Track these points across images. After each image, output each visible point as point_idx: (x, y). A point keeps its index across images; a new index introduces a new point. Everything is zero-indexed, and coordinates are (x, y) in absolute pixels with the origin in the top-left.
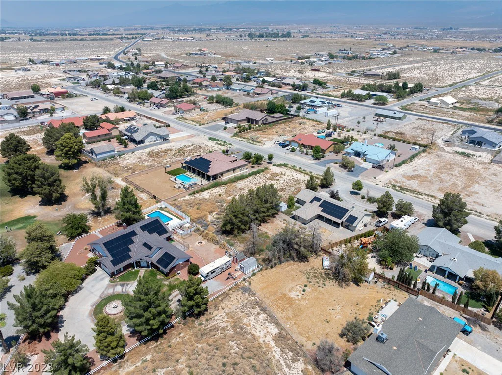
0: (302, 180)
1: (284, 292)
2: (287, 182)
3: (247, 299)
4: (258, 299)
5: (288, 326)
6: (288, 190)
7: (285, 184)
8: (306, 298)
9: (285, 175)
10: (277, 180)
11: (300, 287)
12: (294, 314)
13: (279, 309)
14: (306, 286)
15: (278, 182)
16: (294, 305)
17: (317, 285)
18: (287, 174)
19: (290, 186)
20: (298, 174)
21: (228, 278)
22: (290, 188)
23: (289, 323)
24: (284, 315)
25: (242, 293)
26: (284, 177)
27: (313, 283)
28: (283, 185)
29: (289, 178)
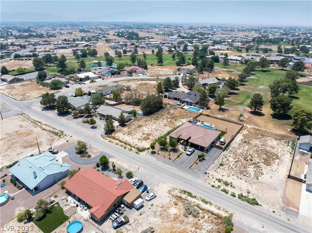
0: (126, 135)
2: (137, 132)
6: (136, 126)
7: (138, 131)
9: (139, 139)
10: (144, 134)
15: (143, 132)
18: (137, 140)
19: (135, 129)
20: (128, 140)
22: (135, 128)
26: (139, 137)
28: (140, 130)
29: (136, 136)
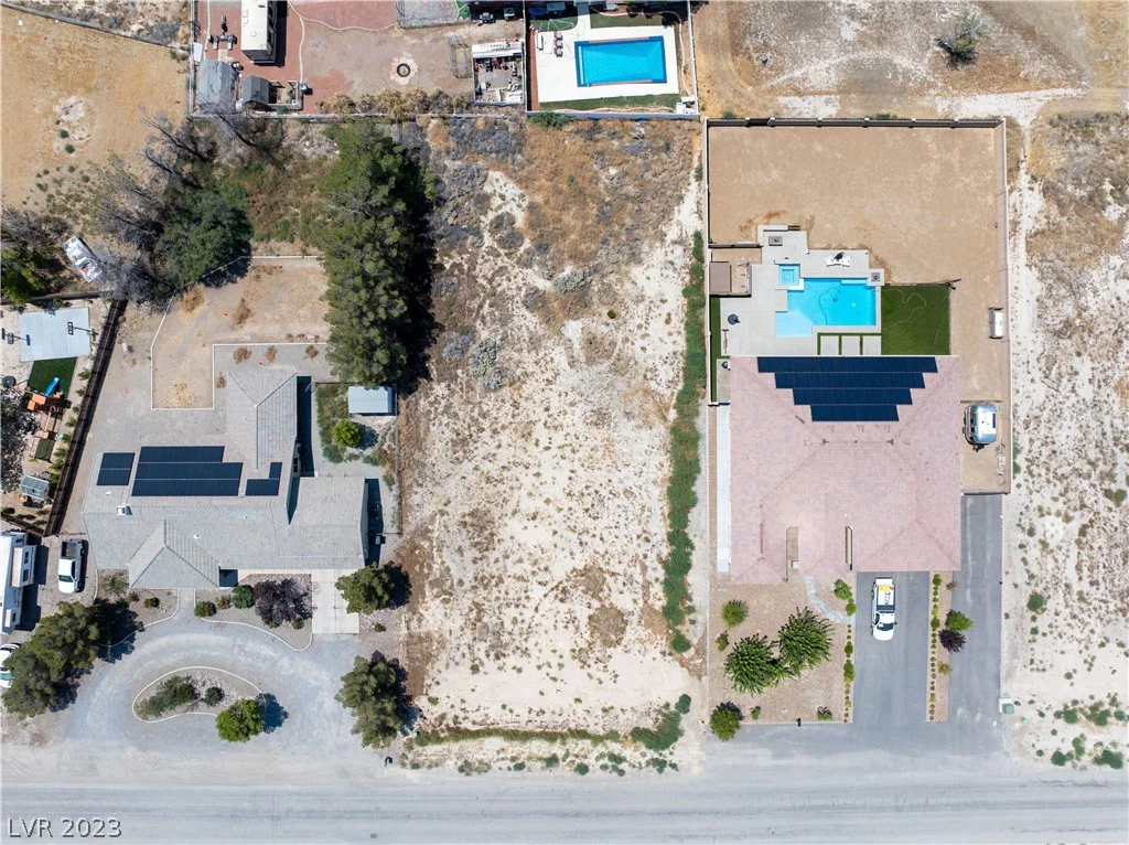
1: (94, 95)
2: (519, 602)
3: (142, 14)
4: (123, 33)
5: (21, 23)
7: (512, 585)
8: (45, 116)
9: (579, 657)
11: (80, 139)
12: (34, 57)
13: (67, 44)
14: (70, 149)
15: (548, 579)
16: (51, 79)
17: (54, 174)
18: (575, 671)
20: (543, 703)
21: (225, 27)
23: (24, 30)
24: (48, 40)
25: (164, 19)
26: (567, 638)
27: (65, 170)
